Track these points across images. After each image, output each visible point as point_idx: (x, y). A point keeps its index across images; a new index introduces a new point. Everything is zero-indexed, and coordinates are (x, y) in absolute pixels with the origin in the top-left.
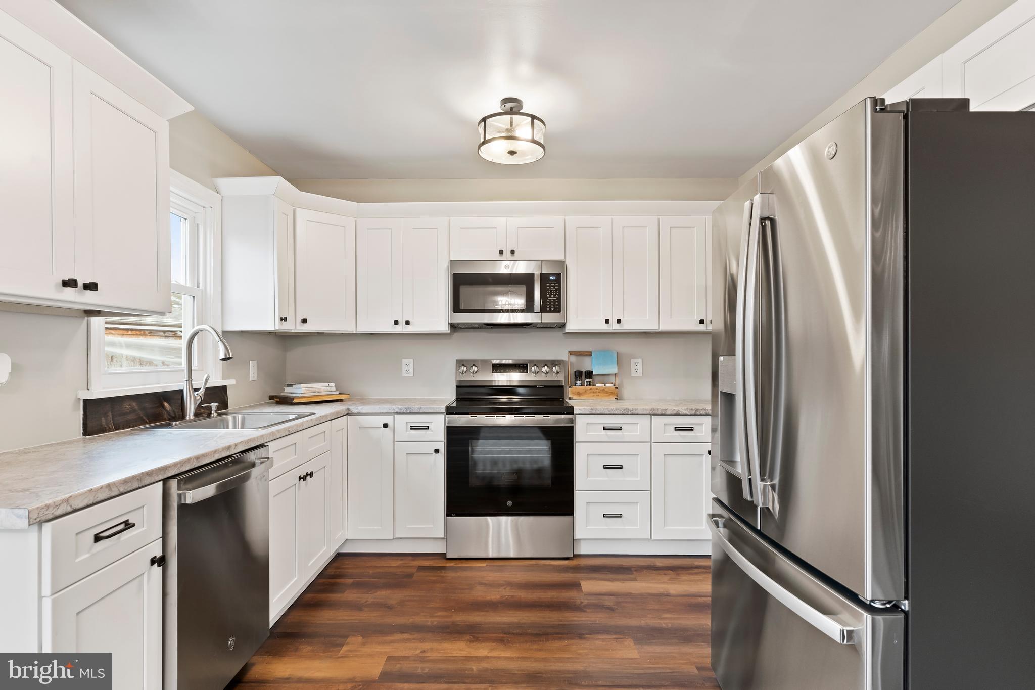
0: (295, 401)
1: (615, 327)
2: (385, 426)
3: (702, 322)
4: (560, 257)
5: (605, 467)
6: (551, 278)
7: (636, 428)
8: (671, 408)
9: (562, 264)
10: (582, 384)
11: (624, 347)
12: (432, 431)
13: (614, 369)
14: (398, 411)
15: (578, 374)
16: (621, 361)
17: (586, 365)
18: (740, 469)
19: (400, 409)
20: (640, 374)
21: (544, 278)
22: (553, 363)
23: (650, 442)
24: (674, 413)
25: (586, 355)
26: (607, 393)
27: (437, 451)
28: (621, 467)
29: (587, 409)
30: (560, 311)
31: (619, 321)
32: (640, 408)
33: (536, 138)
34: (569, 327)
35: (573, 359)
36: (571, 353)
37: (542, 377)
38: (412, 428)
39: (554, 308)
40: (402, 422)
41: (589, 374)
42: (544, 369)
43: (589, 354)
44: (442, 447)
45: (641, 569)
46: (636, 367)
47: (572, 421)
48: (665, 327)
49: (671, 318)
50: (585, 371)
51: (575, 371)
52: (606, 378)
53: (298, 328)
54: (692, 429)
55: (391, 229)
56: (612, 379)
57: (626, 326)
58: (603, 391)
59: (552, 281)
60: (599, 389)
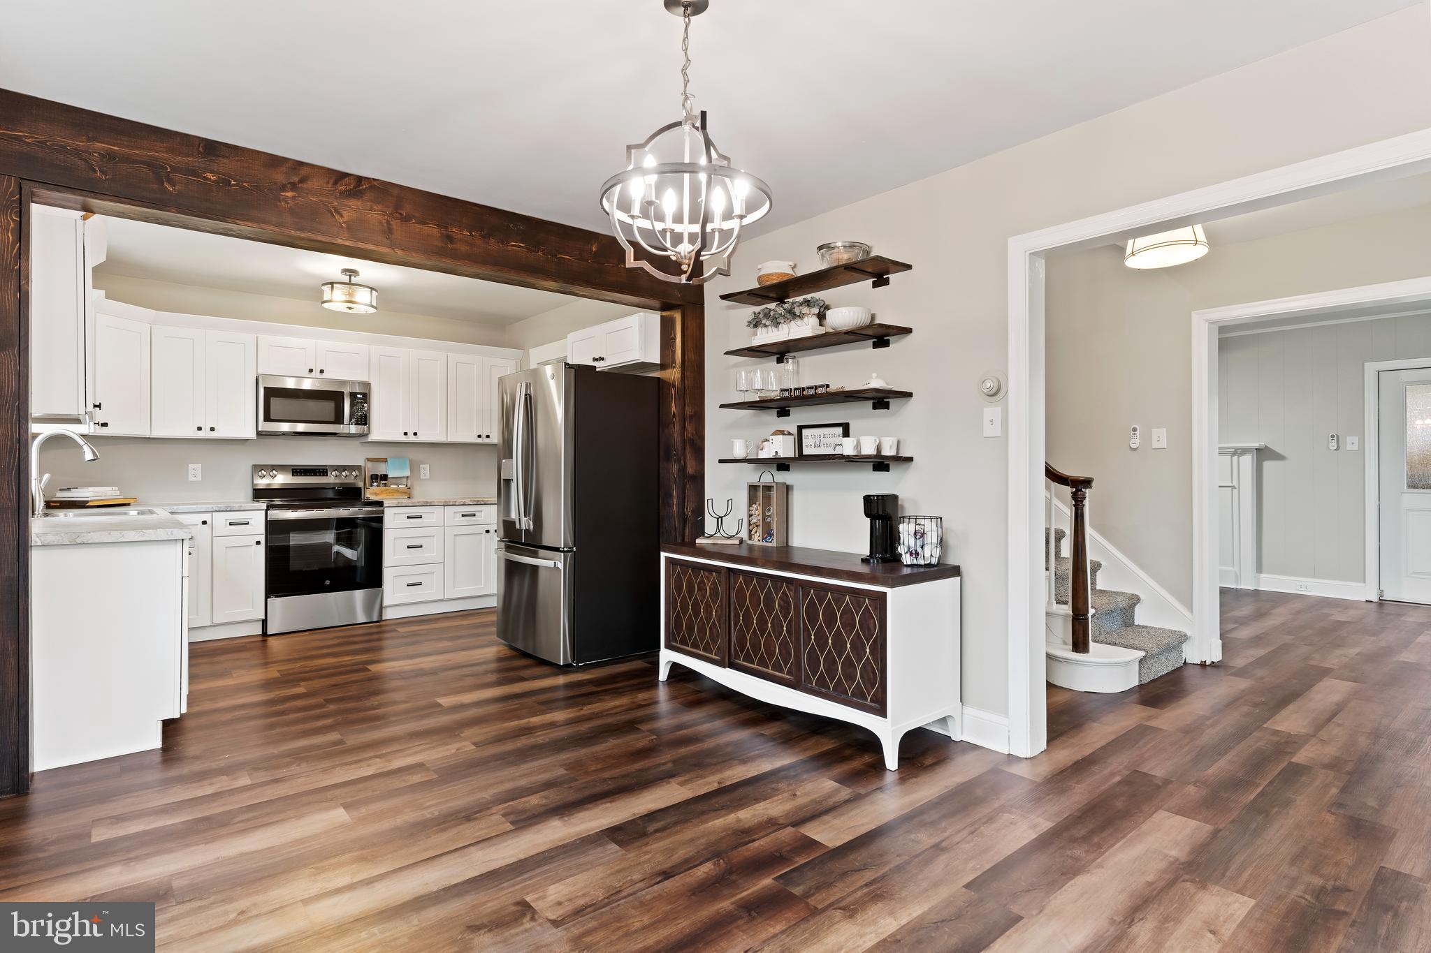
0: (90, 504)
1: (411, 438)
2: (204, 523)
3: (480, 436)
4: (364, 379)
5: (408, 547)
6: (359, 396)
7: (433, 516)
8: (459, 501)
9: (368, 385)
10: (378, 486)
11: (415, 454)
12: (252, 525)
13: (407, 473)
14: (217, 510)
15: (375, 478)
16: (414, 467)
17: (381, 469)
18: (514, 515)
19: (221, 508)
20: (428, 477)
21: (353, 395)
22: (351, 468)
23: (444, 526)
24: (462, 503)
25: (382, 461)
26: (401, 492)
27: (258, 543)
28: (421, 546)
29: (395, 502)
30: (366, 424)
31: (415, 434)
32: (436, 501)
33: (373, 304)
34: (373, 437)
35: (369, 464)
36: (369, 460)
37: (342, 480)
38: (231, 524)
39: (361, 421)
40: (220, 520)
41: (385, 477)
42: (344, 473)
43: (385, 460)
44: (262, 539)
45: (439, 619)
46: (425, 471)
47: (383, 512)
48: (451, 439)
49: (456, 432)
50: (381, 475)
51: (372, 475)
52: (399, 481)
53: (98, 432)
54: (474, 515)
55: (193, 339)
56: (404, 481)
57: (422, 438)
58: (397, 491)
59: (360, 399)
60: (393, 489)
